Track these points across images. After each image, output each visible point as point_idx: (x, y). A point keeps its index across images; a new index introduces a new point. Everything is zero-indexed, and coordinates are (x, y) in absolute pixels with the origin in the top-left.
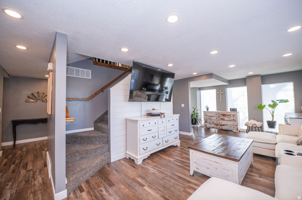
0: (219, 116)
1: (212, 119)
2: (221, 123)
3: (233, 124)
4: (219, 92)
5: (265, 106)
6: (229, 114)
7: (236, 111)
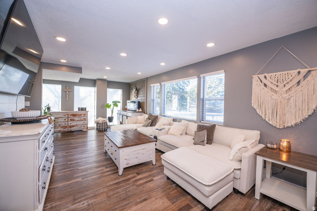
0: (68, 117)
1: (59, 121)
2: (70, 125)
3: (84, 124)
4: (66, 88)
5: (110, 105)
6: (80, 113)
7: (85, 110)
